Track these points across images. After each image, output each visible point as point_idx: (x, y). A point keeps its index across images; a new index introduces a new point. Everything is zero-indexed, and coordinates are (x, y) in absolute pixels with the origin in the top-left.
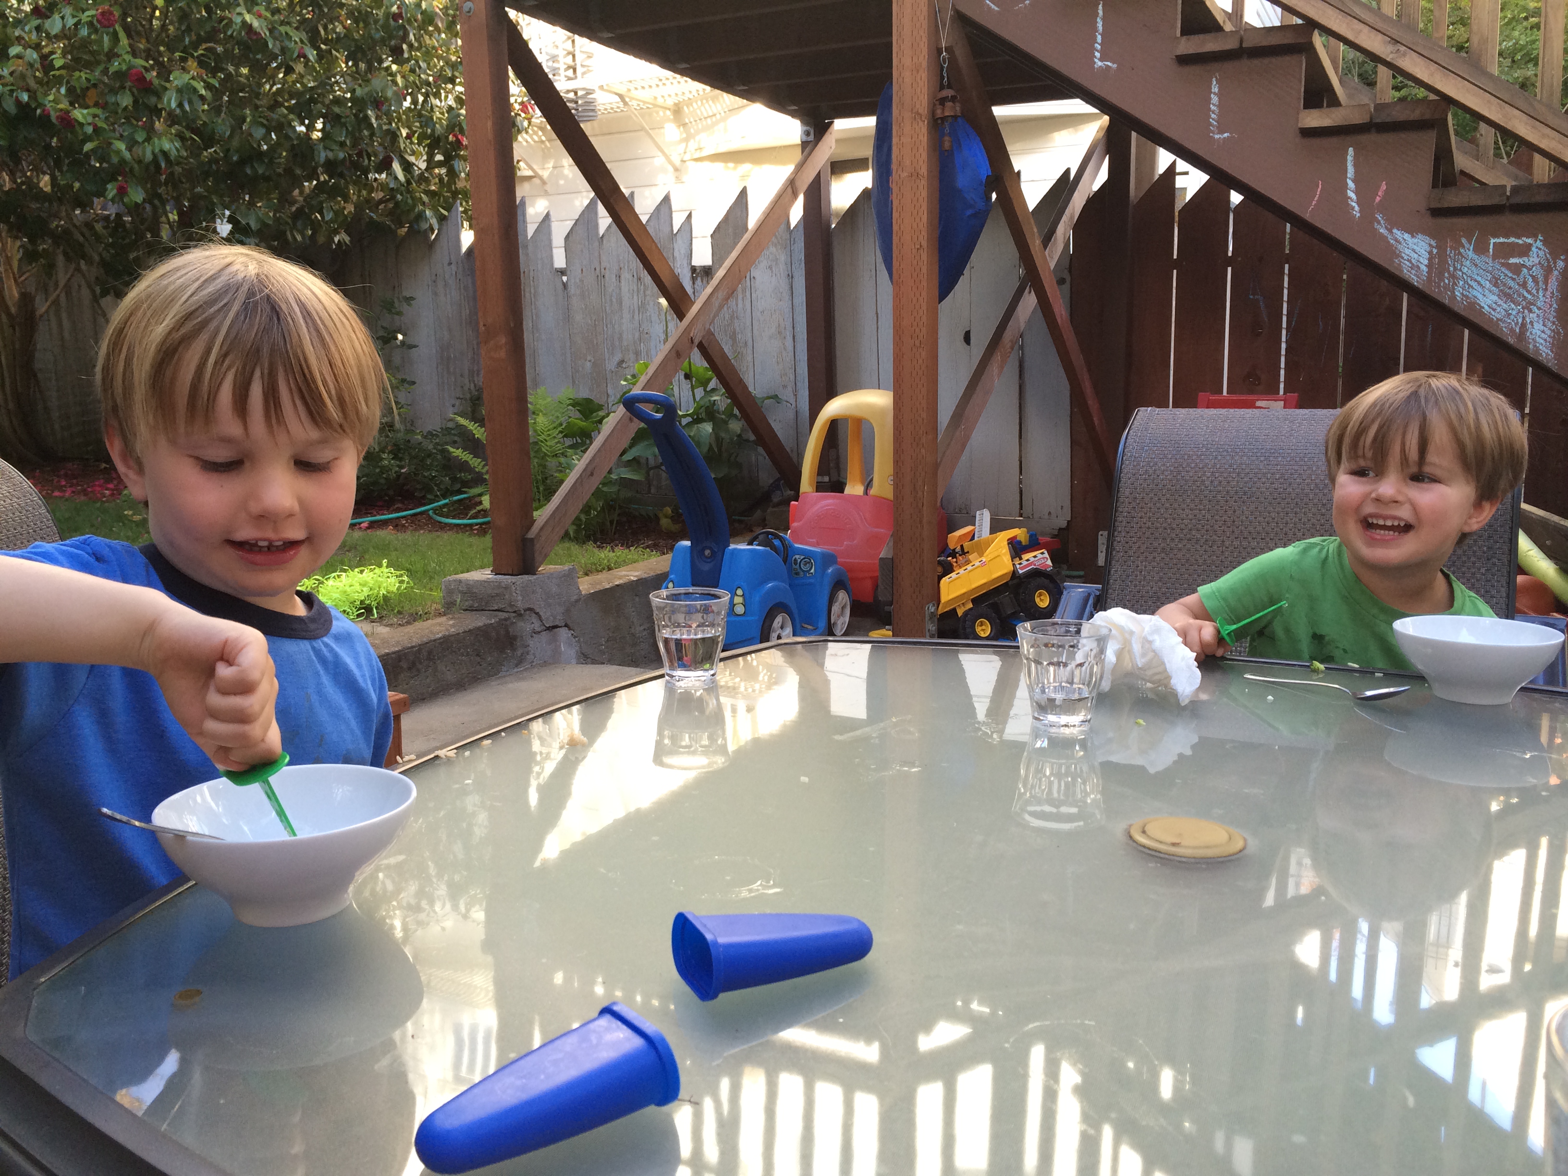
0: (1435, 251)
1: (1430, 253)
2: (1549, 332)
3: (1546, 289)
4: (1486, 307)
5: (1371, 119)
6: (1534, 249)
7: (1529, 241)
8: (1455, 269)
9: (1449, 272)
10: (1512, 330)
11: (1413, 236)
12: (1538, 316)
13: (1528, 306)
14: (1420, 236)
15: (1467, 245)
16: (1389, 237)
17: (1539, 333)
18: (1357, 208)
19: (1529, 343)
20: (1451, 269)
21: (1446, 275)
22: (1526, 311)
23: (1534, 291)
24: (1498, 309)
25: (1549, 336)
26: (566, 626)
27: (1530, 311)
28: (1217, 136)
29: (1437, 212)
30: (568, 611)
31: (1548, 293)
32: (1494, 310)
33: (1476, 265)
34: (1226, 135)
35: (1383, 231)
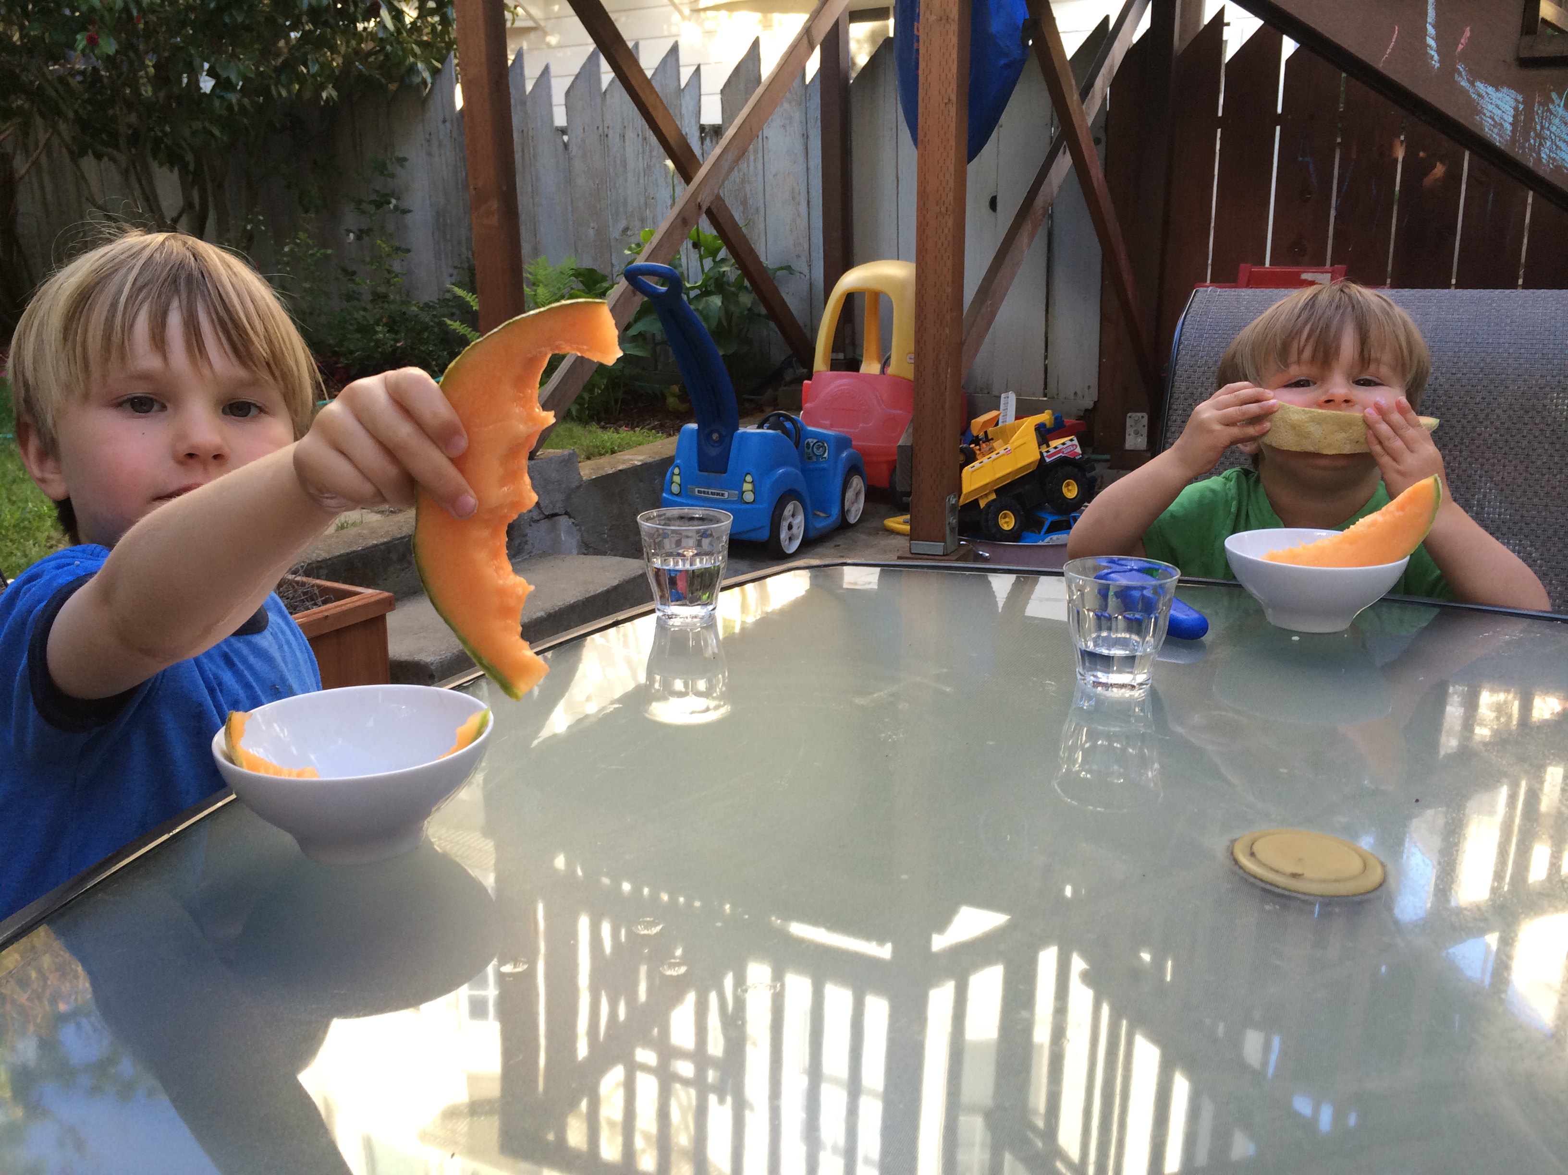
0: (1521, 107)
1: (1516, 109)
8: (1542, 127)
9: (1535, 130)
11: (1497, 90)
14: (1505, 90)
15: (1557, 101)
16: (1471, 90)
18: (1436, 57)
20: (1538, 127)
21: (1532, 133)
26: (566, 513)
29: (1526, 63)
30: (568, 497)
33: (1566, 123)
35: (1464, 83)
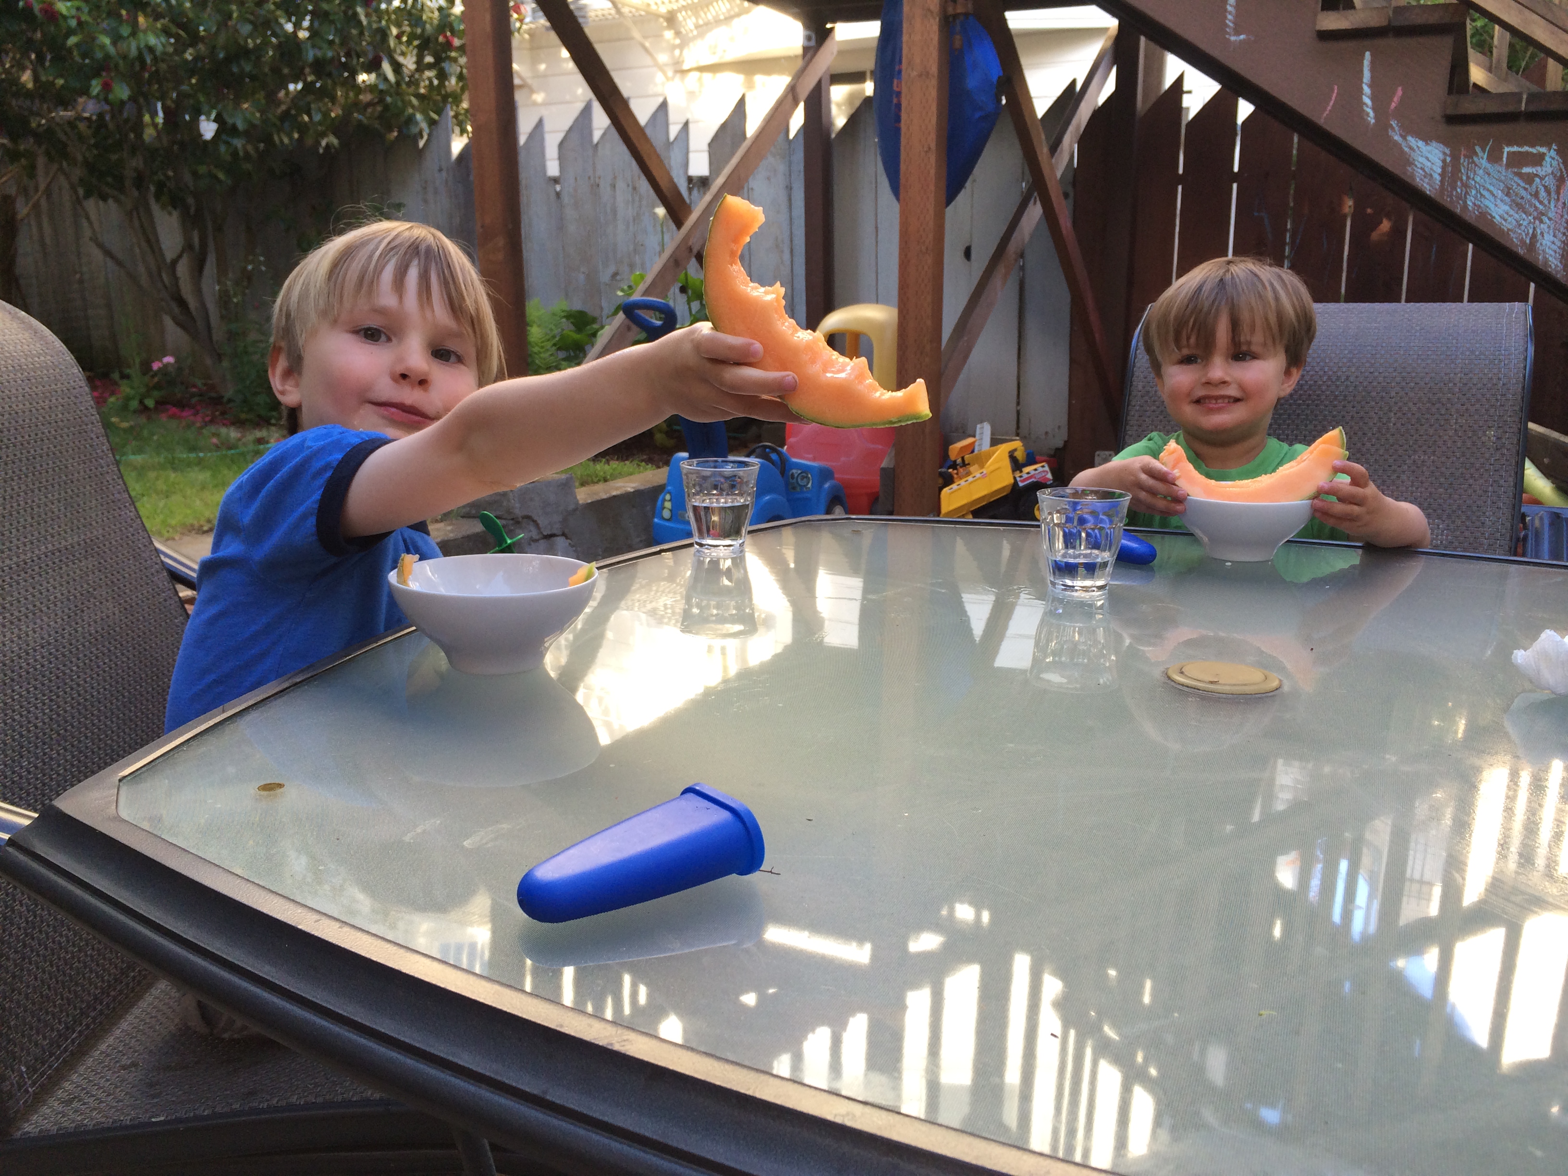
0: (1448, 159)
1: (1444, 161)
2: (1558, 243)
3: (1558, 199)
4: (1497, 217)
5: (1389, 21)
6: (1547, 159)
7: (1543, 150)
8: (1468, 178)
9: (1461, 180)
10: (1523, 241)
11: (1427, 144)
12: (1549, 227)
13: (1539, 217)
14: (1434, 144)
15: (1480, 153)
16: (1404, 144)
17: (1549, 244)
18: (1372, 114)
19: (1539, 254)
20: (1464, 178)
21: (1459, 183)
22: (1537, 222)
23: (1546, 202)
24: (1510, 219)
25: (1559, 248)
26: (564, 535)
27: (1541, 222)
28: (1233, 38)
29: (1452, 120)
30: (565, 521)
31: (1560, 203)
32: (1505, 220)
33: (1489, 174)
34: (1242, 37)
35: (1397, 138)
